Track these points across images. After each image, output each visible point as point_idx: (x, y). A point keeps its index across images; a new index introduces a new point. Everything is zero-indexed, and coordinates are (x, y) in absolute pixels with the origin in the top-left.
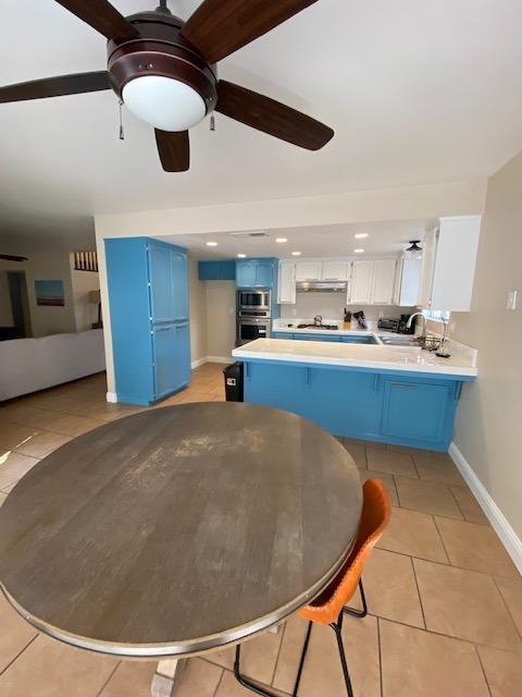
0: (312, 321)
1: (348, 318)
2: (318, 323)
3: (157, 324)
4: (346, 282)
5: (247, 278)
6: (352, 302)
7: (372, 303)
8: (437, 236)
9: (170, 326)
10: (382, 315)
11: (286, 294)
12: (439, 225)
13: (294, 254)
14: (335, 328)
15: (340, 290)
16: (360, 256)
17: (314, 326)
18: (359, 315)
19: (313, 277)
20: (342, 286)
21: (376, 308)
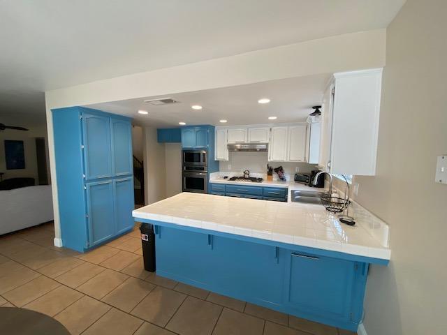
0: (242, 174)
1: (270, 172)
2: (247, 176)
3: (89, 181)
4: (267, 144)
5: (190, 141)
6: (272, 160)
7: (288, 160)
8: (333, 94)
9: (110, 181)
10: (297, 170)
11: (221, 154)
12: (334, 82)
13: (221, 121)
14: (260, 180)
15: (261, 150)
16: (276, 123)
17: (243, 178)
18: (279, 170)
19: (241, 140)
20: (264, 147)
21: (292, 165)
